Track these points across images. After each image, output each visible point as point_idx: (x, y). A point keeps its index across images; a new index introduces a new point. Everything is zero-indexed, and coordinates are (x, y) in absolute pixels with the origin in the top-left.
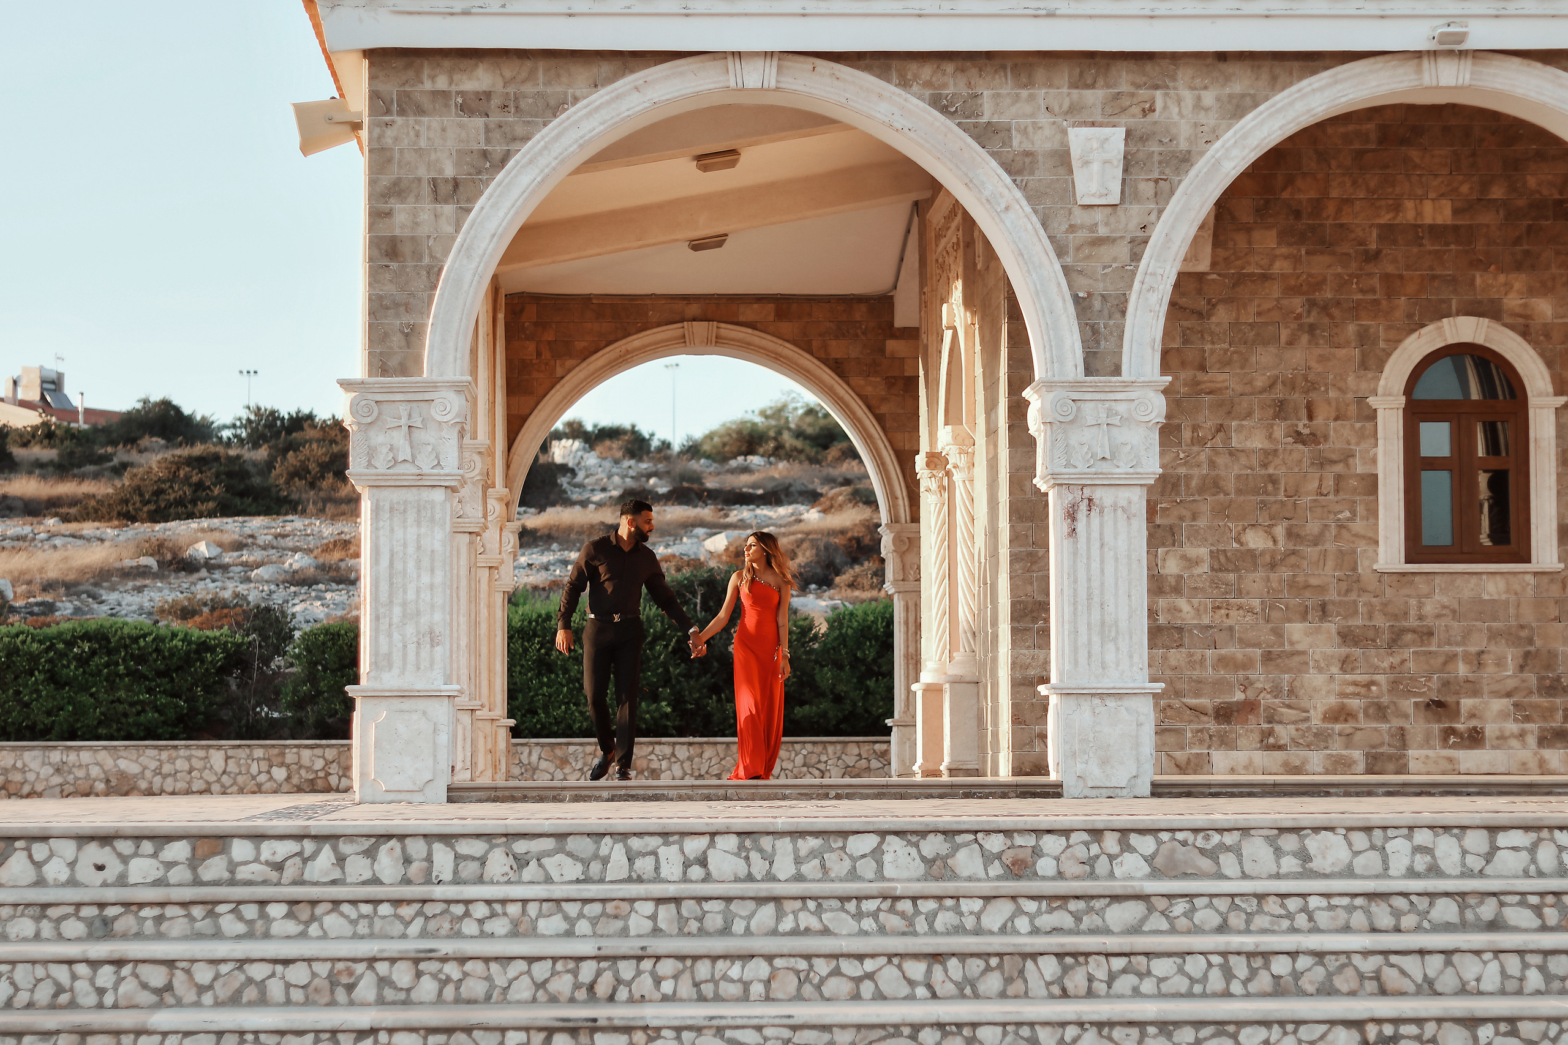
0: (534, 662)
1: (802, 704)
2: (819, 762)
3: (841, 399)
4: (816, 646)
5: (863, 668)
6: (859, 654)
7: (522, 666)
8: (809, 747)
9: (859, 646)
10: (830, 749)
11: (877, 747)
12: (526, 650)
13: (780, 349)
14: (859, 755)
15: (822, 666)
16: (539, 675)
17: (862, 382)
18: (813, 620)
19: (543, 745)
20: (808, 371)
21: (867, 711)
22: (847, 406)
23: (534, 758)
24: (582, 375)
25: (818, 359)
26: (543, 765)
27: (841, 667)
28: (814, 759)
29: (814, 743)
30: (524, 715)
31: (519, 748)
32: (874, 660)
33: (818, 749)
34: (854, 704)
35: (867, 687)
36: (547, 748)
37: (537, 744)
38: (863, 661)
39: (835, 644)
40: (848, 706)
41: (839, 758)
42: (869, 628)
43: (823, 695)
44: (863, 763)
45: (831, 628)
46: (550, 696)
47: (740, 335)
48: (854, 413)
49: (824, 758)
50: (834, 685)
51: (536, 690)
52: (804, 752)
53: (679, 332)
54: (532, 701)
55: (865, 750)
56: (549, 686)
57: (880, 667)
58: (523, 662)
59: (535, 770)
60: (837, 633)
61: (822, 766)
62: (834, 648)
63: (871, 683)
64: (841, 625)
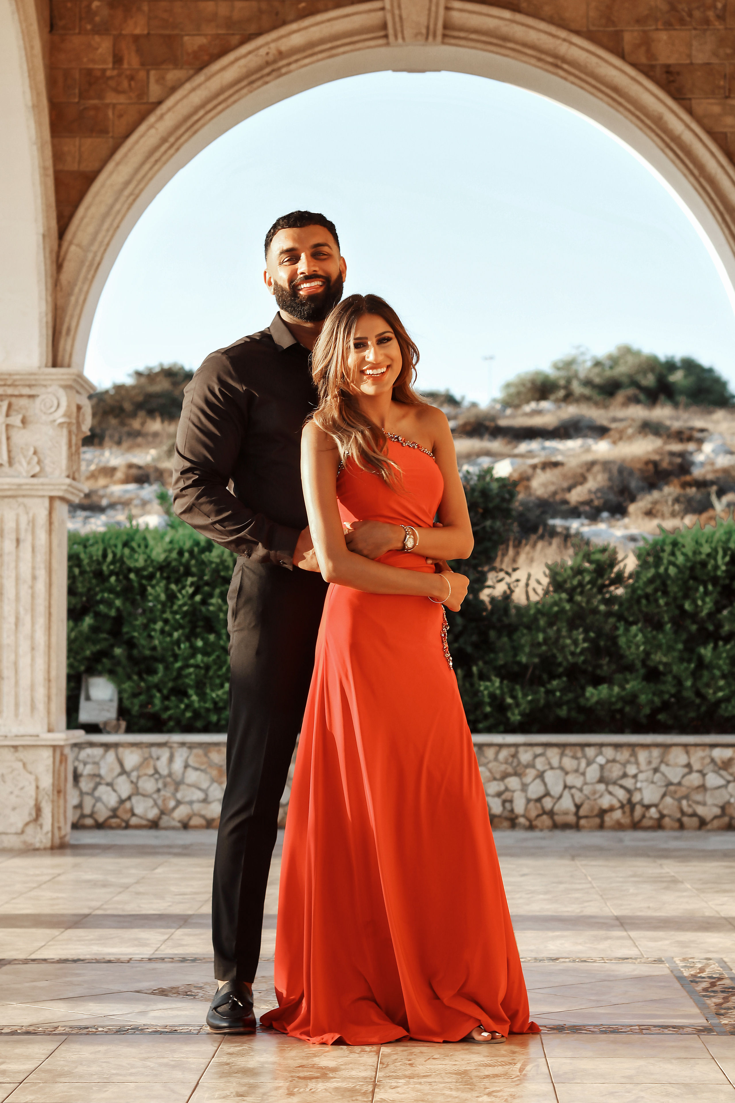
0: (185, 615)
1: (597, 681)
2: (625, 775)
3: (677, 140)
4: (620, 591)
5: (694, 628)
6: (687, 606)
7: (166, 621)
8: (609, 753)
9: (687, 593)
10: (642, 755)
11: (718, 753)
12: (172, 597)
13: (564, 49)
14: (688, 766)
15: (630, 624)
16: (190, 637)
17: (716, 109)
18: (615, 552)
19: (191, 746)
20: (616, 89)
21: (698, 694)
22: (688, 152)
23: (178, 765)
24: (196, 98)
25: (634, 65)
26: (192, 776)
27: (659, 626)
28: (616, 771)
29: (617, 746)
30: (166, 698)
31: (154, 751)
32: (711, 615)
33: (624, 755)
34: (679, 682)
35: (700, 659)
36: (199, 751)
37: (183, 744)
38: (694, 616)
39: (649, 590)
40: (669, 687)
41: (656, 770)
42: (704, 564)
43: (630, 668)
44: (695, 779)
45: (644, 565)
46: (207, 668)
47: (491, 23)
48: (701, 167)
49: (632, 770)
50: (647, 654)
51: (186, 659)
52: (601, 760)
53: (375, 18)
54: (179, 675)
55: (697, 758)
56: (206, 653)
57: (719, 626)
58: (168, 615)
59: (178, 784)
60: (651, 573)
61: (628, 783)
62: (647, 596)
63: (707, 652)
64: (658, 561)
